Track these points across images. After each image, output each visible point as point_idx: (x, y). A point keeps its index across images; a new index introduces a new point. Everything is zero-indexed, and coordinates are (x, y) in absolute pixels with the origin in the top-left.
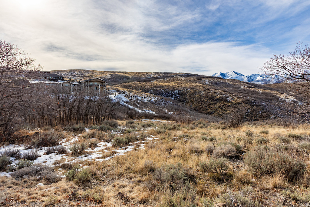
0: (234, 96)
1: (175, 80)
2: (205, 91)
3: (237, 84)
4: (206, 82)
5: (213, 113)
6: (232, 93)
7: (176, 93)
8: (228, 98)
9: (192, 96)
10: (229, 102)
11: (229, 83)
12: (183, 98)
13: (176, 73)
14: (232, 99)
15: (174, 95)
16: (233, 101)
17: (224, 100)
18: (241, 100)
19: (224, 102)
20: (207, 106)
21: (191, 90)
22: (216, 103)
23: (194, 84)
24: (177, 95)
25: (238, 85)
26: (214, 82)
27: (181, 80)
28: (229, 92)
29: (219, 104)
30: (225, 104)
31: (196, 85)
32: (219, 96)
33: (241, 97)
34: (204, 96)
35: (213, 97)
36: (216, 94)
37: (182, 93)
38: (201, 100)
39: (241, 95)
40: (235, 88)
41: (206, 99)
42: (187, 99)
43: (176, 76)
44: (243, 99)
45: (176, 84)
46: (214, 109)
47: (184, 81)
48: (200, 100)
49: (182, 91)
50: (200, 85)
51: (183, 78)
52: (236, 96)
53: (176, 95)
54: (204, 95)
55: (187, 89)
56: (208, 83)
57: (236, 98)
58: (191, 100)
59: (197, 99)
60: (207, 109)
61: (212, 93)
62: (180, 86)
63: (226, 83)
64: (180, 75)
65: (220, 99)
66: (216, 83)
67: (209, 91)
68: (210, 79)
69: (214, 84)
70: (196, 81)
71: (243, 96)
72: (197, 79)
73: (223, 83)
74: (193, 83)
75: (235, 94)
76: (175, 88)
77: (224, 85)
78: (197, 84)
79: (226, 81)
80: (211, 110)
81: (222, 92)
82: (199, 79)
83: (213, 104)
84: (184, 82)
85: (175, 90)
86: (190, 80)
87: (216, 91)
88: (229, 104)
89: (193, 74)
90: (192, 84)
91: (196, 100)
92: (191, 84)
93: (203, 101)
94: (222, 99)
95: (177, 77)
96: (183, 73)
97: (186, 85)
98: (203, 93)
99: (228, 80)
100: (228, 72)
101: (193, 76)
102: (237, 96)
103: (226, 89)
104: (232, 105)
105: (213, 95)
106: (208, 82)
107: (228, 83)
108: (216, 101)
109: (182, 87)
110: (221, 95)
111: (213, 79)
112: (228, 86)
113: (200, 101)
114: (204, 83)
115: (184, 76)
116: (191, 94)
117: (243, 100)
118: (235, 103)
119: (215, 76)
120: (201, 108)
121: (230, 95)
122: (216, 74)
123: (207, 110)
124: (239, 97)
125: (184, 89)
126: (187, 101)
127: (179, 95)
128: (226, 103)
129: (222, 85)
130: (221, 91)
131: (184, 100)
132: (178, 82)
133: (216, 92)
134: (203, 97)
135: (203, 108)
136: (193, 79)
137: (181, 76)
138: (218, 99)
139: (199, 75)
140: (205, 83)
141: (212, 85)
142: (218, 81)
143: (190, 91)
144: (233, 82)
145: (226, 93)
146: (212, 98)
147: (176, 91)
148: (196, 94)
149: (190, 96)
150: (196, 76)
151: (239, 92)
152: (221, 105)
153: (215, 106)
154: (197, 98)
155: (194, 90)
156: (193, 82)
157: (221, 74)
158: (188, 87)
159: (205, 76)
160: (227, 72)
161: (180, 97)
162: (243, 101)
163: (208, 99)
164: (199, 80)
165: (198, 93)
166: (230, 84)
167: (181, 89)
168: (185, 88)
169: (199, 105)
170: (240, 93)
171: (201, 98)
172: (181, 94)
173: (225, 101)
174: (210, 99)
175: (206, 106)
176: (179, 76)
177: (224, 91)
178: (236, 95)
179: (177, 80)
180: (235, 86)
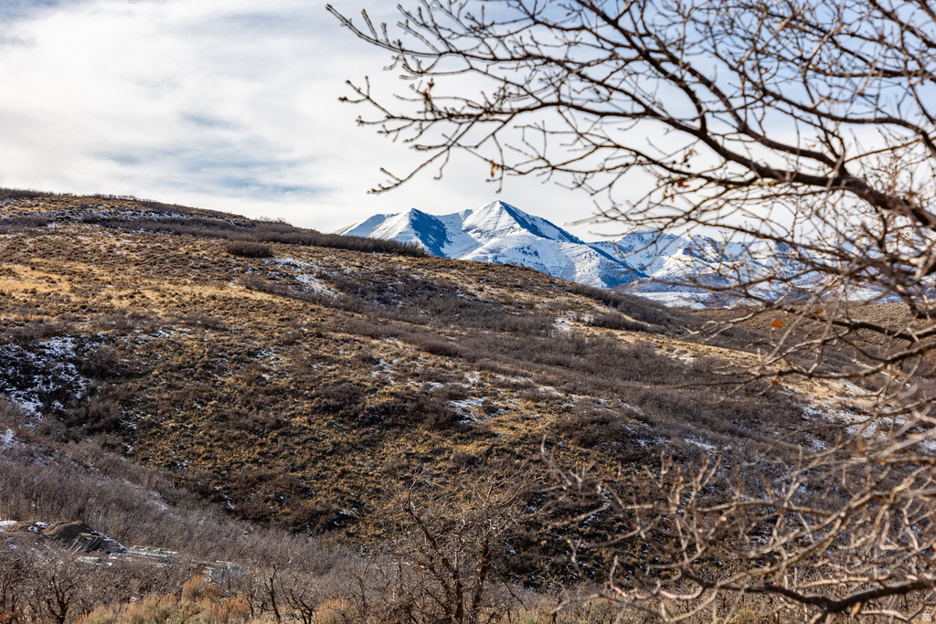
0: (502, 385)
1: (58, 250)
2: (290, 343)
3: (524, 296)
4: (304, 279)
5: (352, 520)
6: (493, 369)
7: (62, 358)
8: (463, 404)
9: (189, 385)
10: (470, 434)
11: (471, 289)
12: (115, 397)
13: (67, 199)
14: (491, 410)
15: (45, 372)
16: (500, 424)
17: (431, 418)
18: (551, 419)
19: (435, 436)
20: (303, 467)
21: (187, 338)
22: (372, 444)
23: (208, 291)
24: (69, 374)
25: (531, 306)
26: (367, 278)
27: (107, 258)
28: (472, 360)
29: (394, 449)
30: (440, 451)
31: (226, 300)
32: (395, 386)
33: (556, 393)
34: (283, 382)
35: (354, 395)
36: (375, 374)
37: (111, 363)
38: (261, 416)
39: (551, 377)
40: (514, 330)
41: (299, 413)
42: (149, 406)
43: (64, 220)
44: (568, 410)
45: (65, 286)
46: (360, 489)
47: (127, 261)
48: (253, 414)
49: (110, 340)
50: (259, 296)
51: (121, 242)
52: (516, 387)
53: (63, 376)
54: (281, 375)
55: (153, 331)
56: (318, 286)
57: (516, 403)
58: (185, 418)
59: (227, 409)
60: (306, 490)
61: (344, 363)
62: (91, 301)
63: (452, 289)
64: (102, 211)
65: (403, 410)
66: (380, 291)
67: (323, 350)
68: (330, 256)
69: (364, 293)
70: (224, 265)
71: (567, 392)
72: (238, 252)
73: (427, 286)
74: (205, 282)
75: (514, 374)
76: (54, 321)
77: (438, 302)
78: (234, 290)
79: (452, 277)
80: (332, 497)
81: (422, 355)
82: (251, 254)
83: (354, 447)
84: (133, 269)
85: (51, 333)
86: (182, 261)
87: (379, 348)
88: (471, 449)
89: (202, 212)
90: (197, 289)
91: (224, 418)
92: (189, 290)
93: (278, 425)
94: (420, 408)
95: (72, 229)
96: (123, 200)
97: (149, 294)
98: (276, 361)
99: (461, 266)
100: (468, 212)
101: (207, 224)
102: (527, 386)
103: (451, 335)
104: (488, 453)
105: (355, 376)
106: (321, 276)
107: (464, 290)
108: (372, 422)
109: (110, 310)
110: (411, 383)
111: (352, 254)
112: (467, 310)
113: (249, 422)
114: (286, 284)
115: (130, 226)
116: (180, 368)
117: (568, 417)
118: (514, 444)
119: (377, 234)
120: (261, 479)
121: (474, 377)
122: (378, 219)
123: (306, 493)
124: (537, 399)
125: (131, 329)
126: (151, 425)
127: (87, 373)
128: (448, 443)
129: (424, 305)
130: (410, 350)
131: (127, 417)
132: (82, 267)
133: (376, 354)
134: (280, 392)
135: (272, 477)
136: (202, 248)
137: (105, 223)
138: (386, 410)
139: (254, 223)
140: (299, 286)
141: (351, 299)
142: (391, 272)
143: (179, 348)
144: (499, 285)
145: (450, 364)
146: (343, 405)
147: (56, 343)
148: (221, 371)
149: (170, 387)
150: (224, 227)
151: (538, 361)
152: (408, 455)
153: (364, 462)
154: (228, 399)
155: (210, 335)
156: (204, 271)
157: (421, 222)
158: (161, 313)
159: (297, 230)
160: (461, 210)
161: (92, 391)
162: (569, 430)
163: (315, 410)
164: (252, 264)
165: (241, 361)
166: (480, 296)
167: (103, 326)
168: (135, 317)
169: (245, 454)
170: (550, 363)
171: (261, 398)
172: (101, 370)
173: (437, 426)
174: (328, 409)
175: (299, 461)
176: (92, 221)
177: (434, 350)
178: (521, 380)
179: (76, 255)
180: (515, 317)
